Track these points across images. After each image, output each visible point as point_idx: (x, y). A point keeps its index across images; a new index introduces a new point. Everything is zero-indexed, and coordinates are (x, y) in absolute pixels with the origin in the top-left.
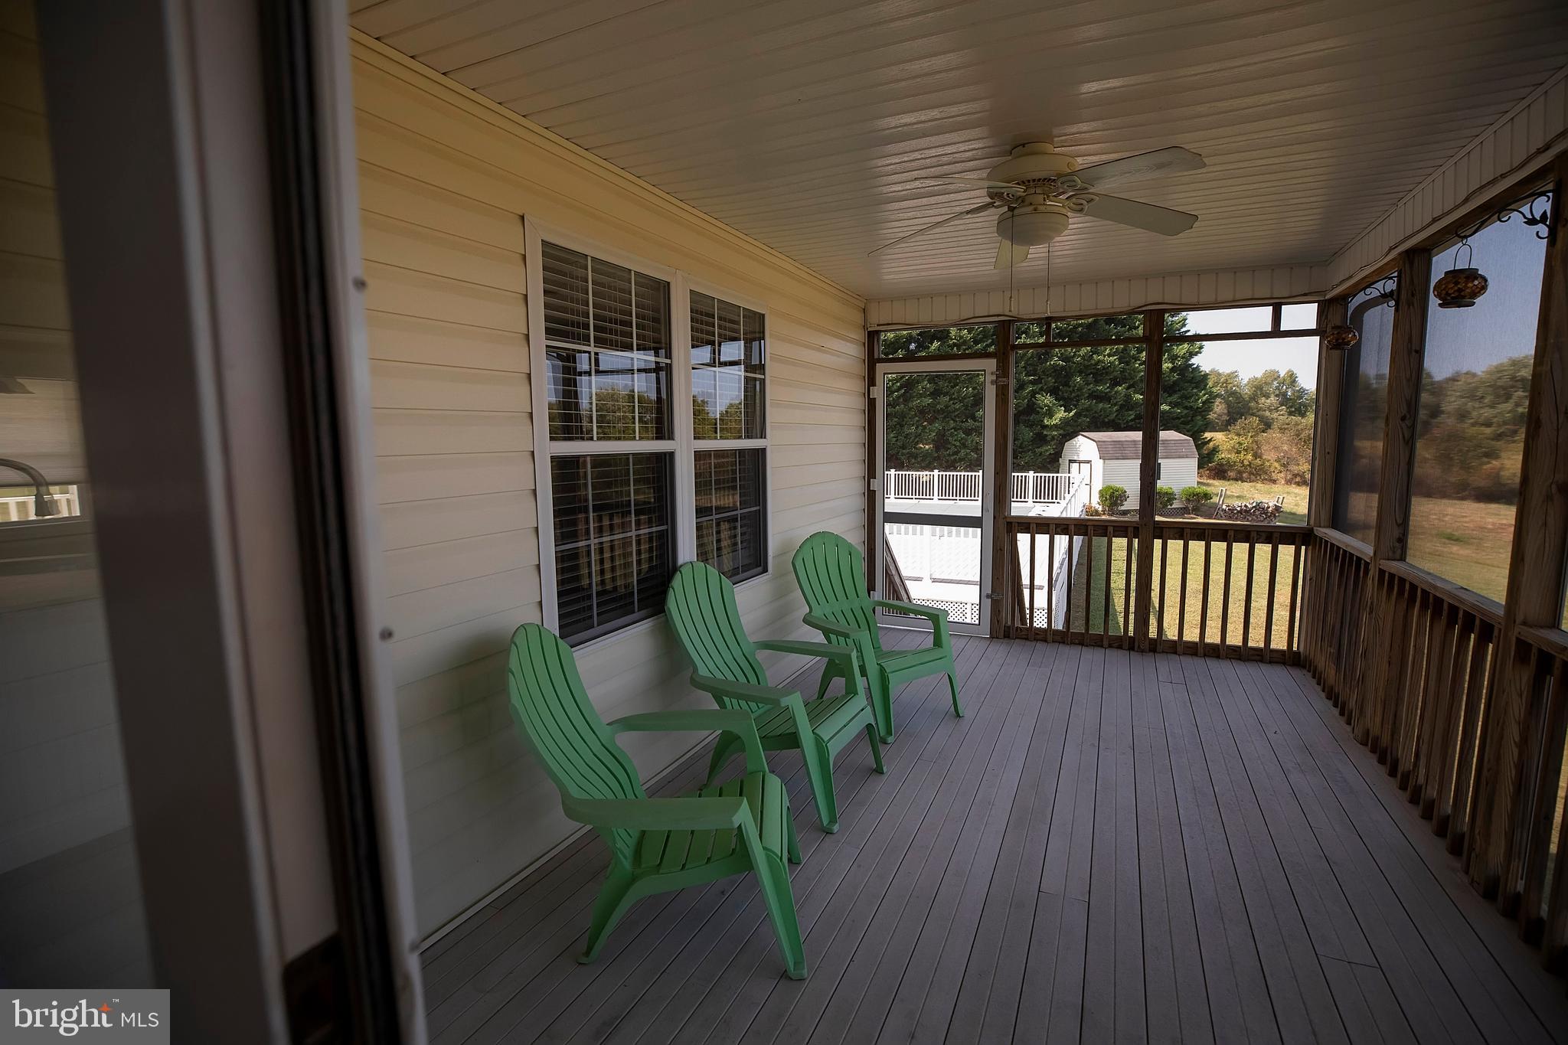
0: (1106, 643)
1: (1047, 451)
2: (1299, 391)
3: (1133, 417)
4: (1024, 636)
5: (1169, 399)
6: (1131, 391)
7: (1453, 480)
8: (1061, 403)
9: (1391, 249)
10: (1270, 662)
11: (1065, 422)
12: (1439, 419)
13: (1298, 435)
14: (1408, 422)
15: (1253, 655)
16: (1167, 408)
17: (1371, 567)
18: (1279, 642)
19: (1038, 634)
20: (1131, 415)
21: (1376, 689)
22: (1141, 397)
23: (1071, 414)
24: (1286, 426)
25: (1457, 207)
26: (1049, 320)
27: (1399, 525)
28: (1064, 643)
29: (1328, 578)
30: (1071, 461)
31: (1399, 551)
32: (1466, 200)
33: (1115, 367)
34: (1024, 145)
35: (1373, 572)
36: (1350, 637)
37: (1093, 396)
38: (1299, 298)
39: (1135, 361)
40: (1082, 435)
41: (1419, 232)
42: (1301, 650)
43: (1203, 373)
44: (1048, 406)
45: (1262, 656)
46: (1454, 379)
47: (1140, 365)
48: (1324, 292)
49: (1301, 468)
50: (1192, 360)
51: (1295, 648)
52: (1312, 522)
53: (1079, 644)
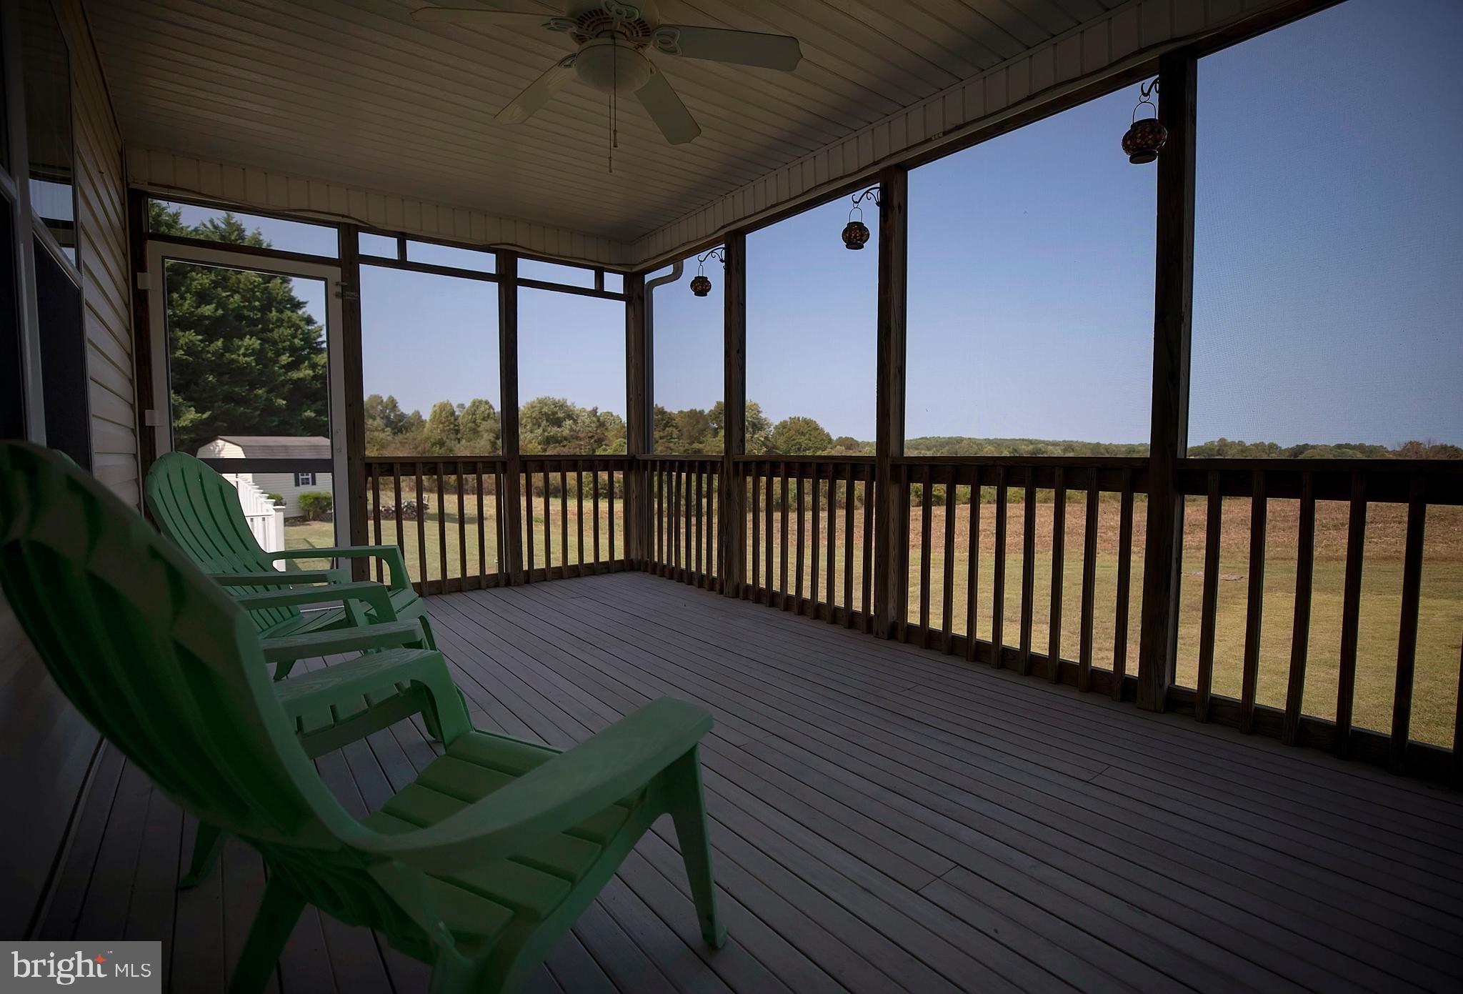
0: (483, 584)
2: (399, 415)
3: (276, 423)
5: (314, 407)
6: (272, 396)
8: (192, 403)
11: (196, 425)
16: (313, 415)
17: (724, 463)
20: (274, 421)
22: (284, 402)
23: (205, 416)
24: (405, 441)
28: (441, 594)
33: (252, 368)
35: (726, 467)
37: (229, 398)
39: (274, 364)
40: (222, 439)
47: (280, 368)
52: (633, 452)
53: (457, 591)
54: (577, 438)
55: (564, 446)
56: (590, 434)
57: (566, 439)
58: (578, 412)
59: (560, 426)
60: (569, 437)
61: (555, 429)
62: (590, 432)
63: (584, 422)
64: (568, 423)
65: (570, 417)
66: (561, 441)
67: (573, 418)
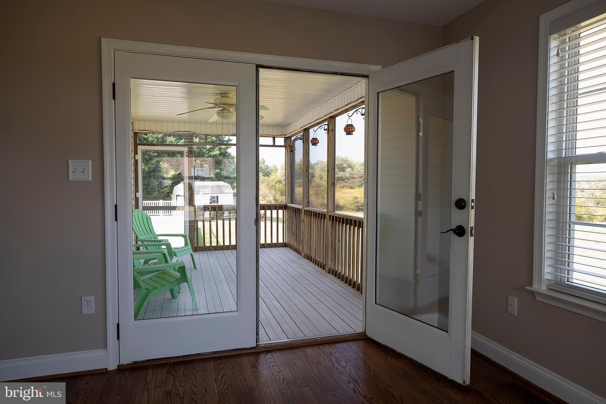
0: (230, 248)
1: (165, 191)
4: (202, 250)
7: (320, 202)
9: (301, 128)
10: (279, 247)
11: (173, 177)
12: (314, 179)
13: (268, 185)
14: (307, 172)
15: (274, 246)
16: (218, 171)
17: (302, 210)
18: (281, 241)
19: (207, 248)
21: (306, 242)
23: (177, 173)
24: (264, 181)
25: (313, 122)
26: (206, 135)
27: (307, 198)
28: (216, 250)
29: (292, 218)
30: (177, 196)
31: (308, 205)
32: (315, 121)
34: (224, 94)
35: (303, 211)
36: (299, 231)
38: (280, 136)
41: (307, 125)
42: (286, 242)
43: (232, 156)
44: (166, 168)
45: (276, 245)
46: (317, 164)
48: (285, 135)
49: (270, 199)
50: (228, 150)
51: (285, 242)
52: (286, 203)
53: (221, 250)
54: (353, 178)
55: (346, 182)
56: (360, 176)
57: (347, 178)
58: (354, 164)
59: (344, 171)
60: (349, 177)
61: (342, 173)
62: (361, 175)
63: (357, 169)
64: (349, 170)
65: (350, 166)
66: (345, 179)
67: (352, 168)
